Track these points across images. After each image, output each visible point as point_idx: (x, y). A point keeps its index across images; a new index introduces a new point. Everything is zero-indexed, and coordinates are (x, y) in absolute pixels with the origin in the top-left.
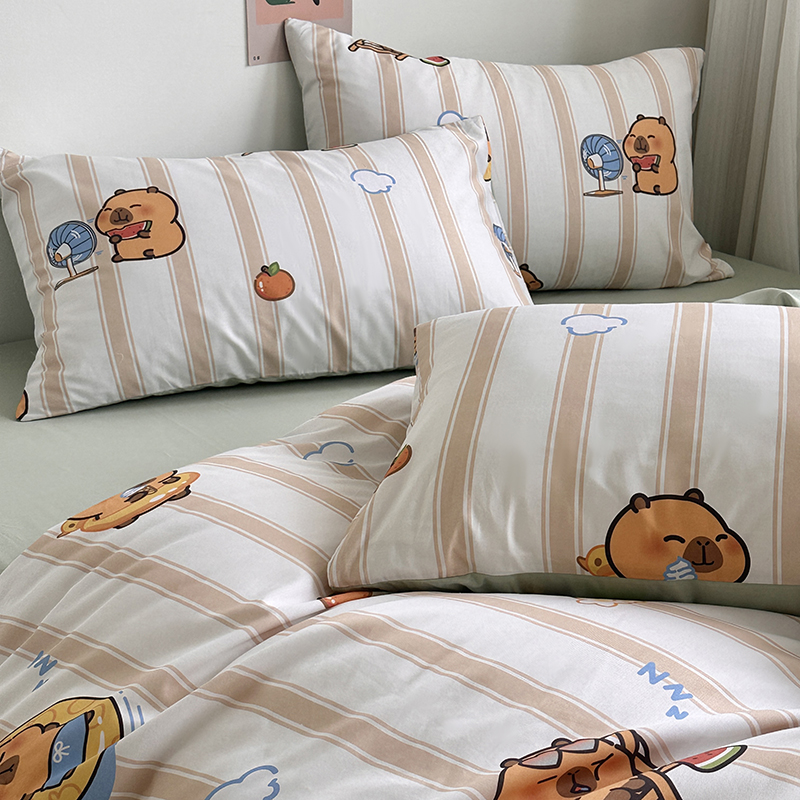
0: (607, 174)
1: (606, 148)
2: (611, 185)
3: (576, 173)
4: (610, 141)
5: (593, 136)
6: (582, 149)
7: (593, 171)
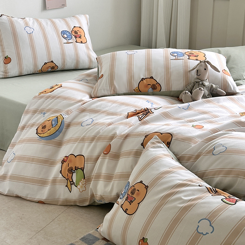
0: (68, 39)
1: (67, 33)
2: (70, 41)
3: (61, 39)
4: (68, 32)
5: (64, 31)
6: (61, 34)
7: (65, 38)
